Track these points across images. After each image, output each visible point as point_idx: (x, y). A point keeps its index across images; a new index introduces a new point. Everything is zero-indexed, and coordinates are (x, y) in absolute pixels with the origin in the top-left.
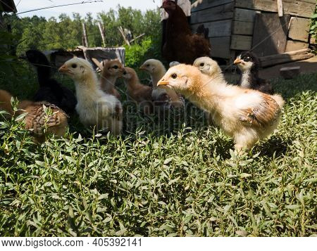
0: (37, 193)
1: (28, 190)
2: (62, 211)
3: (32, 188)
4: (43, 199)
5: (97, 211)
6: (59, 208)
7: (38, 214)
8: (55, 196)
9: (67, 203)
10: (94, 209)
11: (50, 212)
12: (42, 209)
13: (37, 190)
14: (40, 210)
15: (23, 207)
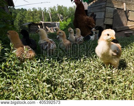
0: (20, 84)
1: (16, 83)
2: (31, 92)
3: (18, 82)
4: (23, 86)
6: (29, 91)
8: (28, 85)
11: (25, 92)
14: (21, 92)
15: (14, 90)
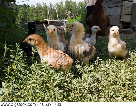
0: (29, 89)
1: (25, 88)
2: (41, 98)
3: (26, 87)
4: (31, 92)
5: (58, 98)
6: (40, 97)
7: (30, 99)
8: (38, 91)
9: (43, 94)
10: (57, 97)
11: (35, 98)
12: (31, 97)
13: (29, 88)
14: (30, 97)
15: (22, 96)
